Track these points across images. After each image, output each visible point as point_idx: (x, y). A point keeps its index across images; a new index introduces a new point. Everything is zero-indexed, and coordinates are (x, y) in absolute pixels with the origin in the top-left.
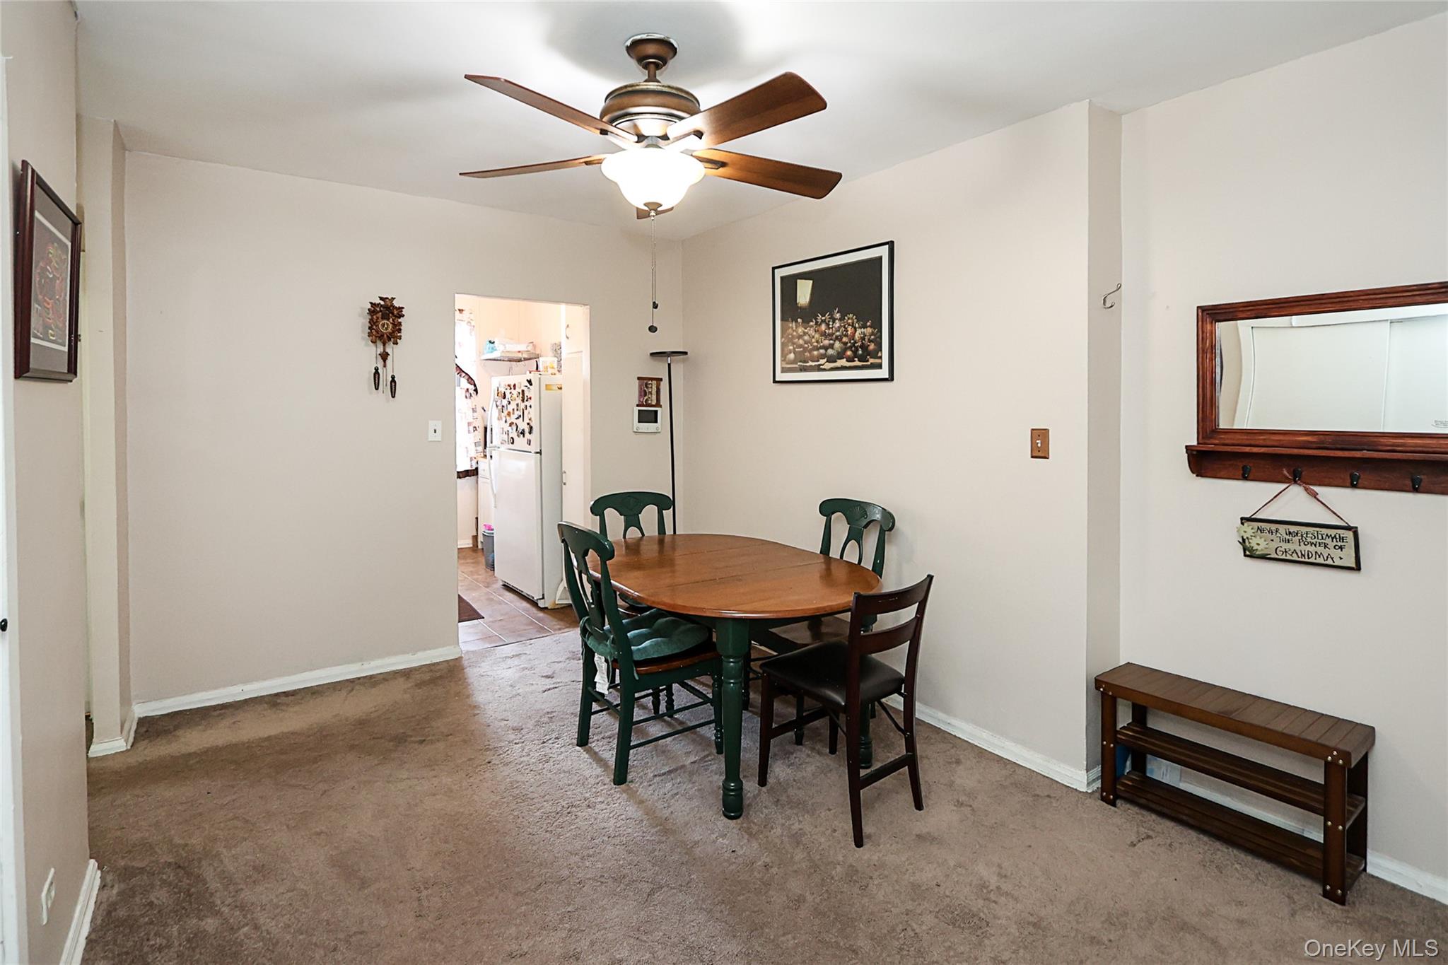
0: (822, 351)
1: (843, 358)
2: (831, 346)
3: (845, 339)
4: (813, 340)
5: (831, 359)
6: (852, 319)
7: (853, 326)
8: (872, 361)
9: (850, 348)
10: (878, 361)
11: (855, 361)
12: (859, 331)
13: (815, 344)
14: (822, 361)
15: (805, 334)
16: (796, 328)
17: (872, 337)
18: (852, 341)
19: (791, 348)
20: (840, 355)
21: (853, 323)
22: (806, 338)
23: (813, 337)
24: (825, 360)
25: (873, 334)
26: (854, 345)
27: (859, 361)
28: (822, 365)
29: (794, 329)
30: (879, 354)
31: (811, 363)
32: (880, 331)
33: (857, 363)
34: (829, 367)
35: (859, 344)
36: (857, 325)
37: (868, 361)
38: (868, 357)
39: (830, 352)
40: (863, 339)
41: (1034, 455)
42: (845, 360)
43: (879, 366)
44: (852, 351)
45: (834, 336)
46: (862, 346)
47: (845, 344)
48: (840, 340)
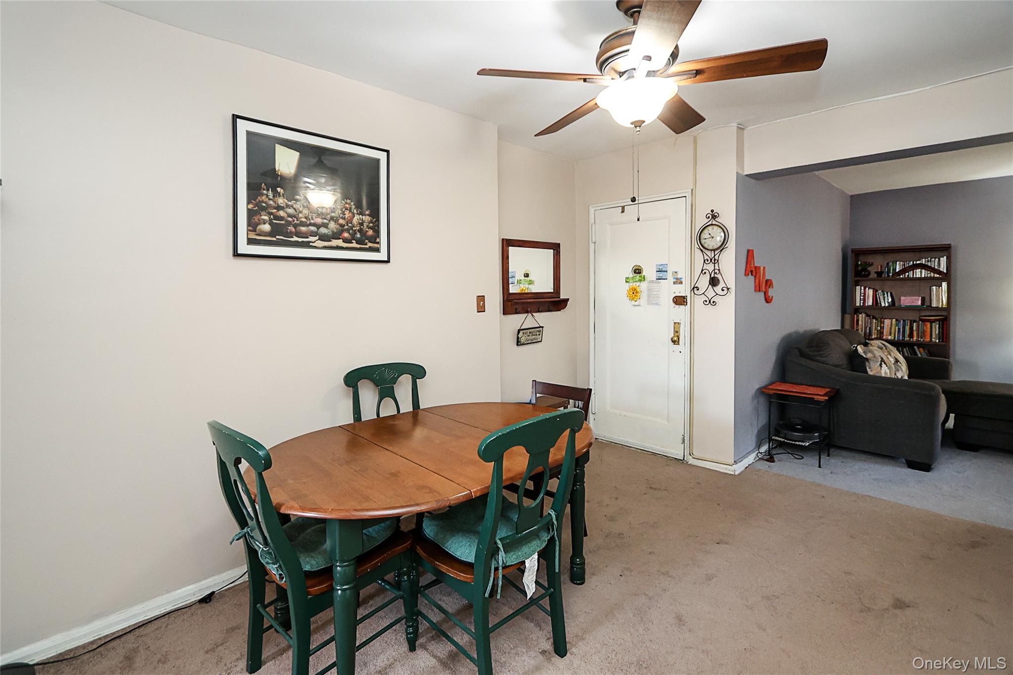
0: (313, 228)
1: (340, 239)
2: (325, 226)
3: (341, 221)
4: (300, 215)
5: (323, 238)
6: (349, 204)
7: (350, 211)
8: (370, 245)
9: (348, 231)
10: (376, 245)
11: (352, 243)
12: (357, 217)
13: (304, 220)
14: (311, 239)
15: (288, 206)
16: (274, 196)
17: (371, 225)
18: (350, 225)
19: (266, 218)
20: (336, 236)
21: (351, 208)
22: (291, 211)
23: (301, 212)
24: (317, 238)
25: (371, 222)
26: (352, 229)
27: (357, 243)
28: (313, 243)
29: (271, 197)
30: (378, 240)
31: (295, 239)
32: (378, 220)
33: (354, 245)
34: (321, 246)
35: (358, 228)
36: (355, 211)
37: (366, 244)
38: (366, 241)
39: (323, 230)
40: (361, 224)
41: (479, 310)
42: (341, 240)
43: (377, 250)
44: (350, 234)
45: (329, 216)
46: (360, 231)
47: (342, 226)
48: (336, 221)
